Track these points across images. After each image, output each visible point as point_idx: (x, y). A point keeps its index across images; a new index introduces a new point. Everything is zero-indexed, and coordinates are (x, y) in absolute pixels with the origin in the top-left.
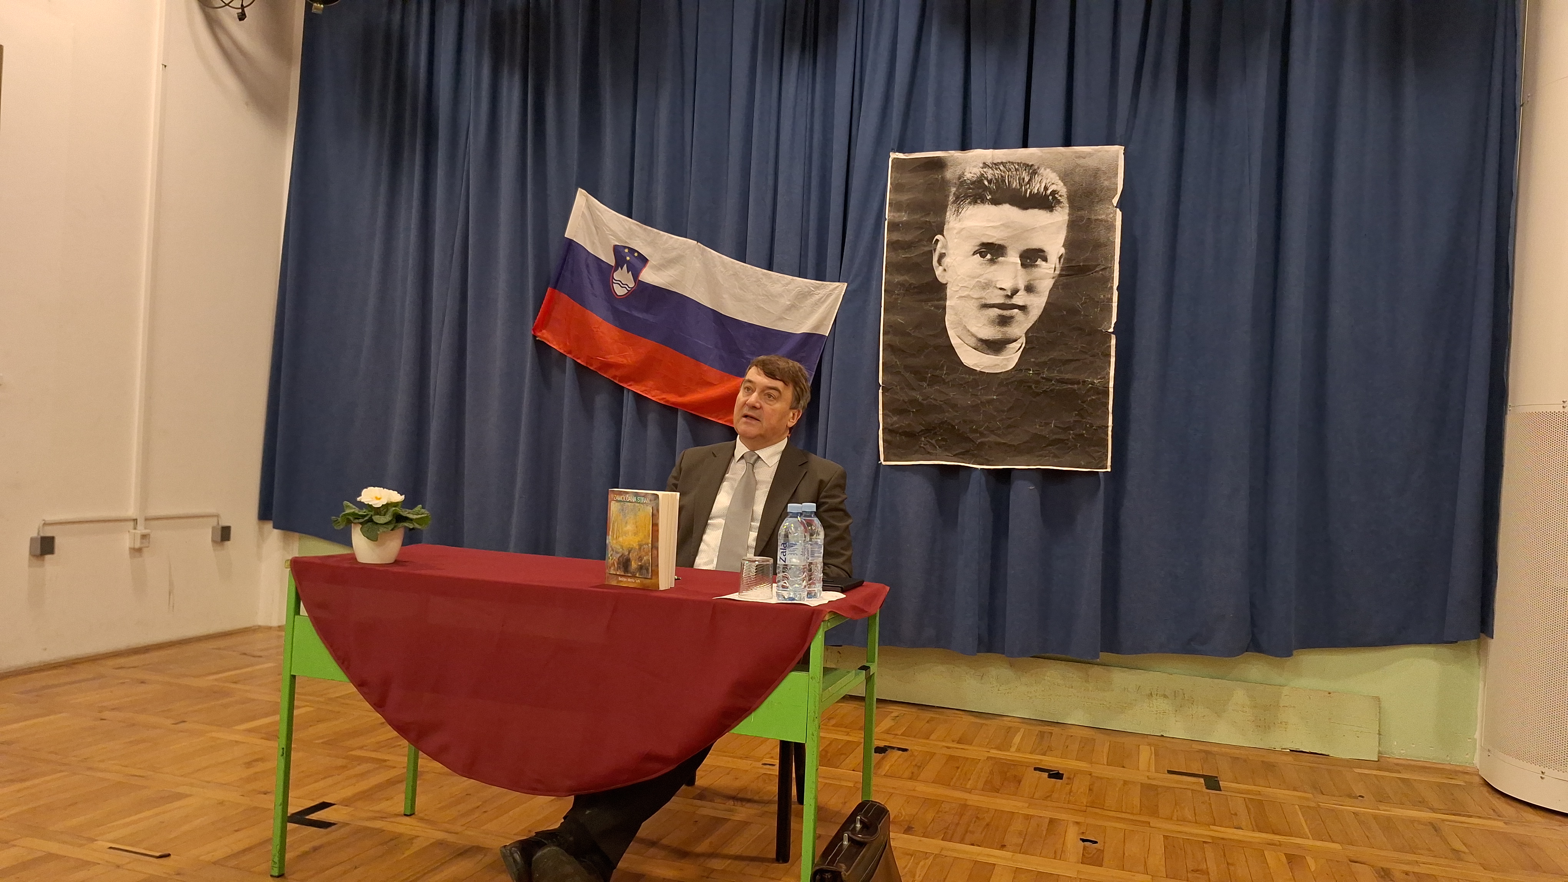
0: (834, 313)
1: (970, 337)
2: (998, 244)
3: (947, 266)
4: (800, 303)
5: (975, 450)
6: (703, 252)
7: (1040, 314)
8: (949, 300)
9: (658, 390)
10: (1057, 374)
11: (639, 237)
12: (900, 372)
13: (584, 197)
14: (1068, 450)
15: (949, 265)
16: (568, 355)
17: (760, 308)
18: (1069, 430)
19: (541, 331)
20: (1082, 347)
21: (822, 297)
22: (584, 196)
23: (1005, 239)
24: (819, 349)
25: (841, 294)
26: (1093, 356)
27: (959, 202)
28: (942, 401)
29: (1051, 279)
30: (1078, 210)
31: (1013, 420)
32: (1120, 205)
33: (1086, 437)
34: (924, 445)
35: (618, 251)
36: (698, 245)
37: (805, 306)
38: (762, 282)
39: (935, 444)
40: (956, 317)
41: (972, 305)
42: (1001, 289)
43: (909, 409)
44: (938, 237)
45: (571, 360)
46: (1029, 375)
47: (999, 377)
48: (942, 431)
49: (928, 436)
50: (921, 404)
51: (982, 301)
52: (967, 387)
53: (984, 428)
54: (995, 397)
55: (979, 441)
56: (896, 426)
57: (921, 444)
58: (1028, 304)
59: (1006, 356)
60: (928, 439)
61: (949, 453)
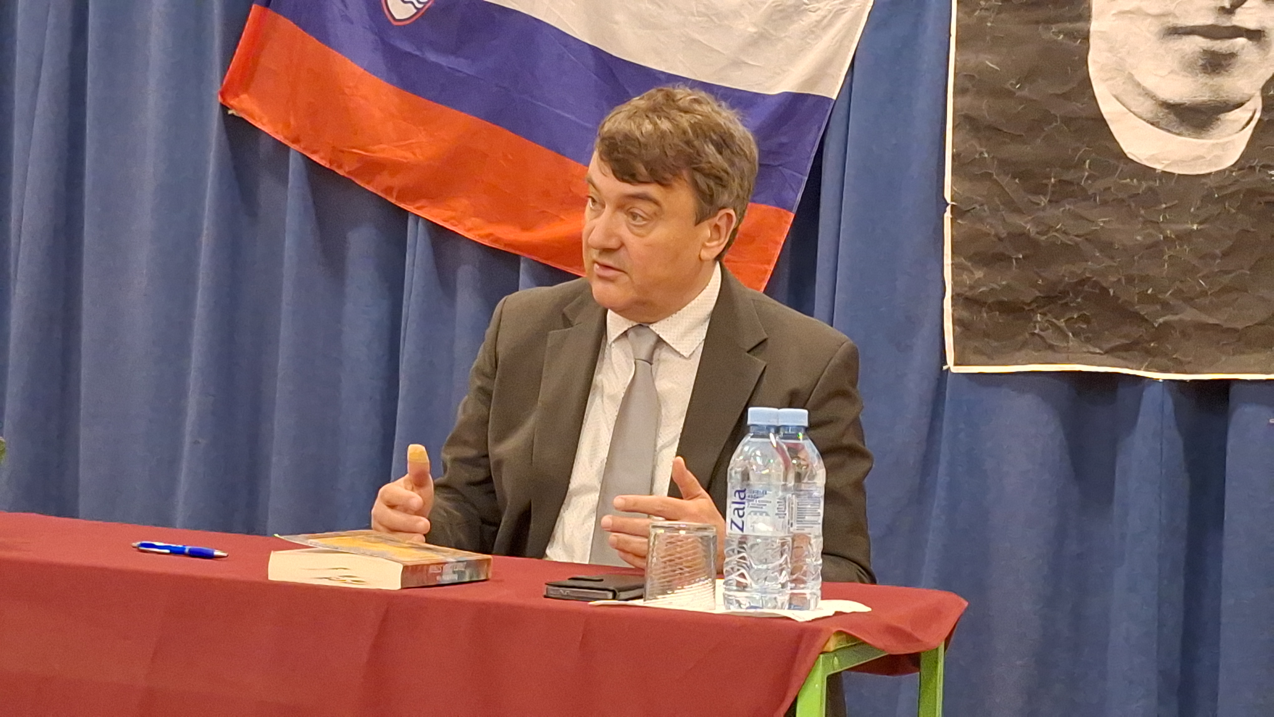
0: (849, 51)
1: (1142, 99)
4: (776, 30)
5: (1153, 341)
8: (1097, 19)
9: (477, 216)
12: (991, 174)
16: (293, 146)
17: (694, 41)
19: (237, 96)
21: (825, 17)
24: (817, 126)
25: (863, 10)
28: (1079, 236)
31: (1233, 275)
34: (1040, 329)
37: (789, 37)
39: (1065, 328)
40: (1109, 55)
41: (1146, 30)
43: (1007, 253)
45: (299, 157)
46: (1268, 178)
47: (1204, 184)
48: (1079, 300)
49: (1050, 312)
50: (1034, 244)
51: (1169, 22)
52: (1133, 205)
53: (1170, 294)
54: (1195, 227)
55: (1161, 320)
56: (981, 290)
57: (1035, 327)
58: (1267, 26)
59: (1219, 139)
60: (1049, 317)
61: (1095, 346)
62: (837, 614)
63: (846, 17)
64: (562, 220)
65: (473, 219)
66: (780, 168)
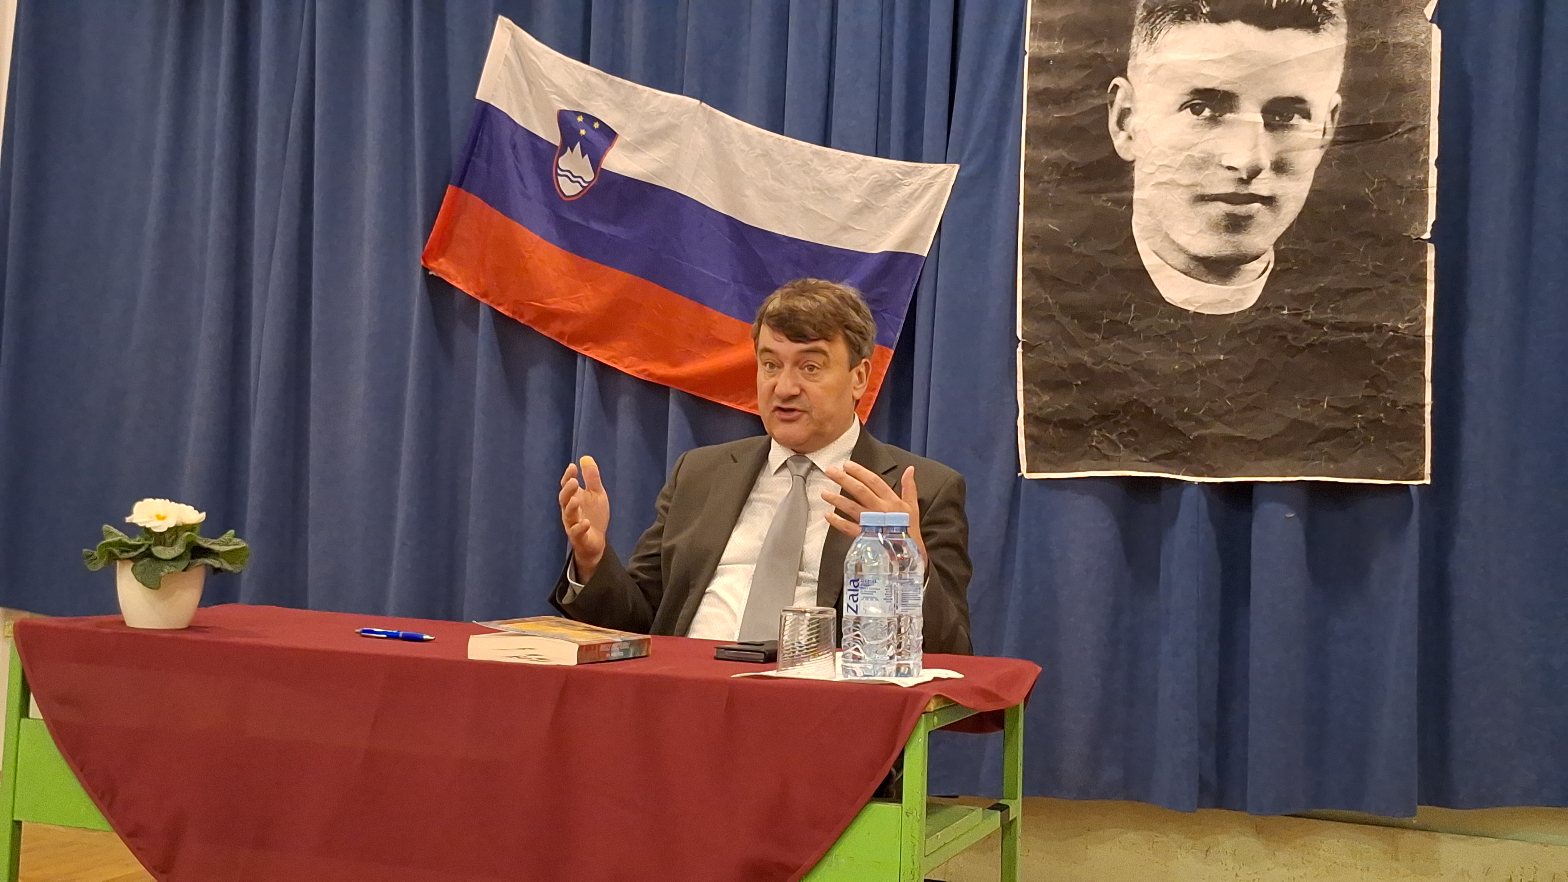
0: (936, 216)
1: (1176, 254)
2: (1223, 91)
3: (1134, 130)
4: (876, 201)
5: (1188, 451)
6: (710, 119)
7: (1299, 210)
8: (1139, 189)
9: (633, 355)
10: (1331, 315)
11: (601, 96)
12: (1054, 317)
13: (507, 30)
14: (1354, 447)
15: (1137, 129)
16: (483, 300)
17: (809, 210)
18: (1354, 413)
19: (436, 260)
20: (1375, 266)
21: (917, 190)
22: (509, 29)
23: (1235, 81)
24: (910, 279)
25: (948, 184)
26: (1395, 282)
27: (1153, 20)
28: (1127, 366)
29: (1318, 150)
30: (1364, 28)
31: (1254, 396)
32: (1439, 18)
33: (1384, 423)
34: (1096, 442)
35: (565, 120)
36: (702, 107)
37: (888, 207)
38: (812, 167)
39: (1118, 441)
40: (1149, 218)
41: (1179, 198)
42: (1230, 168)
43: (1069, 380)
44: (1118, 81)
45: (488, 310)
46: (1281, 317)
47: (1229, 322)
48: (1128, 418)
49: (1105, 429)
50: (1090, 372)
51: (1197, 191)
52: (1171, 340)
53: (1203, 413)
54: (1222, 357)
55: (1196, 434)
56: (1048, 411)
57: (1092, 441)
58: (1278, 193)
59: (1240, 285)
60: (1104, 432)
61: (1141, 456)
62: (936, 679)
63: (934, 189)
64: (702, 357)
65: (631, 357)
66: (882, 313)
